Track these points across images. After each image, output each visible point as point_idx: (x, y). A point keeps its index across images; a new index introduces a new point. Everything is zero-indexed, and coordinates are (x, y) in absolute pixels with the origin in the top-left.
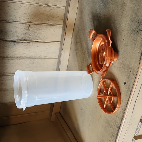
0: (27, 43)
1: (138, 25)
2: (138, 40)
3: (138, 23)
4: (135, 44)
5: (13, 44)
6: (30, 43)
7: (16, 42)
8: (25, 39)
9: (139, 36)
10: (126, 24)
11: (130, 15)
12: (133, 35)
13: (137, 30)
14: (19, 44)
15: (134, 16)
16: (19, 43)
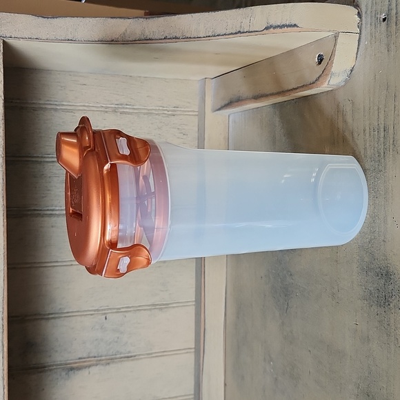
0: (102, 367)
1: (382, 281)
2: (392, 321)
3: (380, 275)
4: (388, 335)
5: (64, 373)
6: (112, 365)
7: (72, 369)
8: (95, 357)
9: (393, 311)
10: (353, 282)
11: (358, 258)
12: (376, 310)
13: (384, 294)
14: (80, 372)
15: (366, 259)
16: (79, 369)
